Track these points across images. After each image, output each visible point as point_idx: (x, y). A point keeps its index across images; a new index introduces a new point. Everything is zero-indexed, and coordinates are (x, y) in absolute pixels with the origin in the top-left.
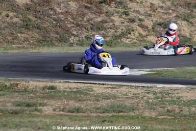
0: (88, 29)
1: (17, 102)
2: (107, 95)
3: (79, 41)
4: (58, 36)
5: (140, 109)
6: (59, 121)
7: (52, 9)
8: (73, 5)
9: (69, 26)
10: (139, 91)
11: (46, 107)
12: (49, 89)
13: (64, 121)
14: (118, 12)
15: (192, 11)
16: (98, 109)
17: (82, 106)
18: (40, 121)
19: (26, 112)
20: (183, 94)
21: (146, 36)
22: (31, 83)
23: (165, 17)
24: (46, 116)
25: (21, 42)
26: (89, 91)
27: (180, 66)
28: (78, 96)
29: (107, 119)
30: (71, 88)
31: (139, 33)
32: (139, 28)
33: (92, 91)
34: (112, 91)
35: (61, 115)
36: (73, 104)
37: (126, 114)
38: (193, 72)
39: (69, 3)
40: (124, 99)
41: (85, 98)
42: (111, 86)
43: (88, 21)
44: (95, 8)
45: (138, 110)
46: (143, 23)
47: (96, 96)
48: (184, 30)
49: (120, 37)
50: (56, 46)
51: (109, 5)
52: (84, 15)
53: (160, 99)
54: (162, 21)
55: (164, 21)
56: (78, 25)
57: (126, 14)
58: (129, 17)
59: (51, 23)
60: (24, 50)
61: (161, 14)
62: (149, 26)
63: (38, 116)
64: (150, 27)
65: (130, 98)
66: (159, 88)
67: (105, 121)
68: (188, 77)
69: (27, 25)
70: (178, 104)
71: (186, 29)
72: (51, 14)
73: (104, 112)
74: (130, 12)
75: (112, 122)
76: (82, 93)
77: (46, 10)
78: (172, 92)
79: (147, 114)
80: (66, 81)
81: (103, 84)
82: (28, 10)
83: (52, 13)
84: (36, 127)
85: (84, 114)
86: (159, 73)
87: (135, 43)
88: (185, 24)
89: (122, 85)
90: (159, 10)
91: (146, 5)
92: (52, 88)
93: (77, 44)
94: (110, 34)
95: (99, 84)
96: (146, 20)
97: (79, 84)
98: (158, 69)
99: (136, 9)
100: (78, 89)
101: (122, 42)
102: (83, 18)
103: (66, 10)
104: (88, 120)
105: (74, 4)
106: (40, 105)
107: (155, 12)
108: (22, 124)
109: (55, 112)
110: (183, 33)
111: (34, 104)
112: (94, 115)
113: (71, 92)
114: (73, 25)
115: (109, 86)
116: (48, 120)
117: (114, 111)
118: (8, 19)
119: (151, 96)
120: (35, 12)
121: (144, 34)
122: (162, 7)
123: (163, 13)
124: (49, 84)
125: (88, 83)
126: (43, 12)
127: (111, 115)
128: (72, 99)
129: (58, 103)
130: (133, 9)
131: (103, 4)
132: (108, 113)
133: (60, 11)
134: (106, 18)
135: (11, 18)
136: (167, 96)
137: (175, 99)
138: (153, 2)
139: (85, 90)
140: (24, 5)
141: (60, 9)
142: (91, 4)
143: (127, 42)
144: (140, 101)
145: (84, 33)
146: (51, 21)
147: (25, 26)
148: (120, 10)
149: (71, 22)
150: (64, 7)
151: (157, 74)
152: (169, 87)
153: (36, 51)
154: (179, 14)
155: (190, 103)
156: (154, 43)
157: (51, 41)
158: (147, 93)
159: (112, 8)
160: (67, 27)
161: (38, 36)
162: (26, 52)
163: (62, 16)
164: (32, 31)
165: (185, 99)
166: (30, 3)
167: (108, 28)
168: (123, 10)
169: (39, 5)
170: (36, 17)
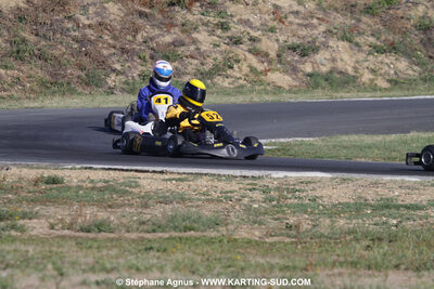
0: (144, 59)
2: (167, 194)
3: (126, 83)
4: (83, 74)
5: (232, 223)
6: (55, 249)
7: (70, 18)
8: (114, 10)
9: (105, 52)
10: (234, 186)
11: (35, 220)
12: (47, 183)
13: (65, 250)
14: (206, 24)
15: (359, 21)
16: (144, 223)
17: (112, 218)
18: (15, 250)
20: (325, 192)
21: (265, 72)
22: (14, 170)
23: (303, 32)
24: (32, 240)
25: (6, 86)
26: (131, 187)
27: (330, 133)
28: (106, 197)
29: (155, 245)
30: (92, 181)
31: (250, 66)
32: (249, 56)
33: (137, 186)
34: (177, 186)
35: (63, 237)
36: (90, 213)
37: (198, 234)
39: (106, 5)
40: (200, 203)
41: (119, 201)
42: (178, 176)
43: (145, 42)
44: (159, 16)
45: (227, 225)
46: (258, 46)
47: (143, 197)
48: (342, 60)
49: (210, 74)
50: (79, 94)
51: (189, 10)
52: (136, 31)
53: (275, 203)
54: (296, 41)
55: (301, 41)
56: (123, 50)
57: (224, 27)
58: (229, 34)
59: (68, 47)
60: (12, 102)
62: (270, 52)
63: (14, 239)
64: (273, 54)
65: (212, 201)
66: (275, 179)
67: (151, 248)
68: (342, 156)
69: (18, 52)
70: (312, 213)
71: (346, 57)
72: (68, 29)
73: (154, 231)
74: (232, 25)
75: (165, 250)
76: (115, 190)
77: (57, 20)
78: (302, 187)
79: (243, 233)
80: (85, 166)
81: (162, 172)
82: (21, 19)
83: (70, 25)
84: (2, 262)
85: (112, 235)
86: (284, 148)
87: (242, 86)
88: (344, 47)
89: (201, 174)
90: (291, 18)
91: (265, 10)
92: (54, 181)
93: (123, 90)
94: (190, 68)
95: (154, 172)
96: (264, 39)
97: (111, 172)
98: (282, 140)
99: (243, 17)
100: (106, 182)
101: (214, 84)
102: (134, 36)
103: (99, 19)
104: (115, 246)
105: (116, 6)
106: (24, 216)
107: (283, 23)
109: (52, 231)
110: (340, 65)
111: (11, 216)
112: (134, 236)
113: (93, 188)
114: (113, 51)
115: (173, 176)
116: (31, 249)
117: (175, 228)
119: (257, 195)
120: (36, 24)
121: (260, 67)
122: (297, 13)
123: (298, 24)
125: (131, 170)
126: (51, 25)
127: (167, 235)
129: (61, 213)
130: (238, 17)
131: (177, 8)
132: (163, 231)
133: (87, 22)
134: (183, 36)
136: (290, 196)
137: (307, 201)
138: (278, 3)
139: (121, 184)
140: (12, 12)
141: (88, 18)
142: (152, 7)
143: (226, 84)
144: (233, 207)
145: (136, 68)
146: (68, 43)
147: (15, 54)
148: (212, 19)
149: (109, 44)
150: (95, 13)
151: (279, 150)
152: (298, 178)
153: (36, 104)
154: (331, 28)
155: (336, 210)
156: (280, 87)
157: (68, 83)
158: (250, 190)
159: (194, 15)
160: (102, 55)
161: (40, 74)
162: (15, 106)
163: (92, 32)
164: (30, 63)
165: (326, 201)
166: (25, 5)
167: (187, 57)
168: (217, 20)
169: (44, 11)
170: (37, 35)
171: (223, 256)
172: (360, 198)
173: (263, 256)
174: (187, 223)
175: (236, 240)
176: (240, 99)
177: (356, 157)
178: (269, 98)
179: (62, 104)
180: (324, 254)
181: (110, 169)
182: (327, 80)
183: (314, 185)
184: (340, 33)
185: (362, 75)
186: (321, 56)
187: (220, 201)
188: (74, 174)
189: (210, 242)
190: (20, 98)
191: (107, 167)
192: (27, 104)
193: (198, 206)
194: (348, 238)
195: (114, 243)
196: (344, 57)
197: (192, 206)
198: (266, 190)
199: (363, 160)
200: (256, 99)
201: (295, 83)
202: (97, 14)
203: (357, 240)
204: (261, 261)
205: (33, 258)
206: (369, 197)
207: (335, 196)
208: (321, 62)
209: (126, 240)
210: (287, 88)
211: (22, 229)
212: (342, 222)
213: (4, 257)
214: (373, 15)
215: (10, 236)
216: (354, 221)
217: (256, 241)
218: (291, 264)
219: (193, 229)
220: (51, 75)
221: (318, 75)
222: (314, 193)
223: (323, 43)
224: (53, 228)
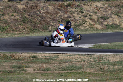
0: (59, 22)
1: (13, 65)
2: (67, 60)
3: (54, 29)
4: (42, 26)
5: (85, 68)
6: (35, 76)
7: (38, 11)
9: (48, 20)
10: (85, 57)
11: (29, 68)
12: (33, 57)
13: (38, 76)
14: (77, 12)
15: (120, 9)
16: (60, 68)
17: (51, 67)
18: (24, 77)
19: (17, 71)
20: (111, 59)
21: (94, 25)
22: (23, 54)
23: (105, 13)
24: (29, 74)
25: (20, 30)
26: (56, 58)
27: (112, 42)
28: (49, 61)
30: (45, 57)
31: (89, 23)
32: (89, 20)
33: (58, 58)
34: (69, 58)
35: (37, 73)
36: (45, 66)
37: (75, 71)
38: (119, 45)
39: (48, 7)
40: (76, 62)
41: (53, 62)
42: (70, 55)
43: (60, 17)
44: (63, 10)
45: (83, 68)
46: (92, 17)
47: (60, 61)
48: (116, 21)
49: (78, 26)
50: (41, 32)
51: (72, 8)
52: (57, 14)
53: (97, 62)
54: (102, 16)
55: (104, 16)
56: (54, 19)
57: (82, 12)
58: (83, 14)
59: (38, 19)
63: (23, 74)
64: (96, 20)
65: (79, 62)
66: (97, 55)
67: (62, 75)
68: (116, 48)
69: (24, 20)
70: (108, 64)
72: (38, 14)
73: (63, 70)
74: (84, 11)
75: (66, 76)
76: (52, 59)
77: (35, 11)
78: (105, 57)
79: (88, 71)
81: (65, 54)
82: (24, 11)
83: (38, 13)
84: (20, 80)
85: (51, 72)
86: (99, 46)
87: (87, 29)
88: (116, 17)
89: (76, 54)
90: (101, 9)
91: (93, 7)
92: (34, 57)
94: (72, 24)
95: (63, 54)
96: (93, 15)
97: (51, 54)
98: (99, 44)
100: (49, 57)
101: (79, 28)
102: (57, 15)
103: (47, 11)
104: (52, 75)
105: (51, 7)
106: (26, 67)
107: (99, 11)
108: (13, 79)
109: (34, 71)
110: (115, 22)
111: (23, 67)
112: (57, 72)
113: (46, 59)
114: (51, 20)
115: (68, 55)
116: (28, 76)
118: (13, 17)
119: (92, 60)
120: (29, 12)
121: (92, 23)
122: (103, 8)
123: (103, 11)
125: (56, 53)
126: (33, 13)
127: (67, 72)
128: (45, 63)
130: (86, 9)
131: (68, 7)
132: (65, 70)
133: (43, 12)
134: (70, 15)
135: (15, 17)
136: (101, 60)
137: (106, 61)
138: (97, 5)
139: (54, 57)
140: (22, 9)
141: (44, 10)
142: (61, 7)
143: (83, 28)
144: (85, 63)
145: (57, 24)
148: (78, 10)
149: (49, 18)
152: (103, 55)
153: (29, 35)
154: (112, 12)
155: (114, 64)
156: (98, 29)
157: (38, 29)
158: (90, 58)
159: (73, 9)
160: (48, 21)
162: (23, 36)
163: (45, 14)
164: (27, 23)
165: (112, 61)
166: (26, 7)
167: (71, 21)
168: (80, 10)
169: (31, 9)
170: (29, 16)
171: (83, 77)
173: (94, 77)
174: (72, 68)
175: (86, 73)
176: (87, 33)
177: (120, 48)
178: (95, 32)
180: (111, 76)
181: (50, 53)
182: (111, 27)
183: (108, 57)
184: (115, 13)
185: (121, 25)
186: (110, 20)
188: (40, 55)
189: (79, 73)
190: (24, 34)
191: (49, 52)
192: (27, 35)
193: (75, 63)
194: (118, 72)
195: (52, 74)
196: (116, 20)
197: (74, 63)
198: (94, 58)
200: (91, 32)
201: (102, 28)
202: (46, 9)
203: (121, 72)
204: (94, 78)
205: (29, 79)
207: (114, 59)
208: (110, 21)
209: (55, 73)
210: (100, 29)
211: (26, 71)
212: (116, 67)
213: (21, 79)
215: (22, 73)
216: (120, 67)
217: (92, 73)
218: (102, 79)
220: (33, 27)
221: (109, 25)
222: (108, 59)
223: (110, 16)
224: (34, 70)
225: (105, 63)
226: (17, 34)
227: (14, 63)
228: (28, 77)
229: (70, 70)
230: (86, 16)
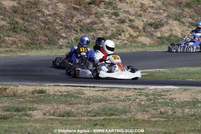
0: (77, 31)
1: (6, 106)
2: (99, 98)
3: (68, 43)
4: (47, 39)
5: (133, 112)
6: (49, 125)
7: (39, 11)
8: (61, 7)
9: (57, 28)
10: (131, 93)
11: (35, 111)
12: (38, 93)
14: (107, 13)
15: (183, 10)
16: (89, 112)
17: (73, 110)
18: (30, 126)
19: (16, 117)
20: (176, 96)
21: (137, 37)
22: (20, 87)
23: (156, 17)
24: (36, 121)
25: (8, 45)
26: (80, 94)
27: (173, 67)
28: (68, 99)
29: (98, 123)
30: (60, 92)
31: (130, 34)
32: (129, 29)
33: (83, 94)
34: (103, 94)
35: (52, 119)
36: (63, 108)
37: (118, 117)
38: (186, 73)
39: (57, 4)
40: (115, 102)
41: (75, 101)
42: (103, 89)
43: (77, 23)
44: (84, 10)
45: (131, 112)
46: (133, 24)
47: (87, 99)
48: (175, 30)
49: (110, 38)
50: (45, 49)
51: (99, 6)
52: (73, 17)
53: (152, 101)
54: (153, 21)
55: (155, 21)
56: (66, 27)
57: (116, 14)
58: (119, 18)
59: (39, 25)
60: (12, 53)
61: (151, 14)
62: (139, 27)
63: (28, 121)
64: (141, 28)
65: (121, 100)
66: (151, 90)
67: (97, 124)
68: (181, 78)
69: (14, 28)
70: (171, 106)
71: (177, 29)
72: (39, 17)
73: (95, 116)
74: (120, 13)
75: (103, 125)
76: (72, 96)
77: (33, 12)
78: (165, 93)
79: (139, 116)
80: (55, 84)
81: (94, 87)
82: (15, 12)
83: (40, 15)
85: (75, 118)
86: (150, 74)
87: (126, 44)
88: (176, 24)
89: (113, 88)
90: (150, 10)
91: (136, 6)
92: (42, 92)
93: (67, 47)
94: (100, 35)
95: (90, 87)
96: (136, 20)
97: (69, 87)
98: (149, 70)
99: (126, 9)
100: (67, 92)
102: (72, 20)
103: (54, 11)
104: (79, 124)
105: (62, 5)
106: (30, 109)
107: (146, 12)
108: (12, 129)
109: (45, 117)
110: (174, 33)
111: (24, 109)
112: (86, 118)
113: (61, 95)
114: (61, 27)
115: (99, 89)
116: (38, 125)
117: (106, 114)
119: (143, 97)
120: (23, 14)
121: (135, 34)
122: (152, 7)
123: (153, 13)
124: (39, 88)
125: (78, 86)
126: (30, 15)
127: (102, 118)
128: (61, 102)
129: (48, 108)
130: (123, 9)
131: (93, 5)
132: (99, 116)
133: (48, 13)
134: (96, 19)
136: (159, 98)
137: (168, 100)
138: (143, 2)
140: (11, 8)
141: (49, 11)
142: (80, 5)
143: (118, 43)
144: (132, 104)
145: (73, 35)
146: (39, 24)
147: (13, 30)
148: (110, 11)
149: (59, 24)
150: (52, 8)
151: (149, 76)
152: (162, 89)
154: (170, 14)
155: (183, 105)
156: (145, 44)
157: (40, 44)
158: (139, 95)
159: (101, 9)
161: (25, 39)
162: (14, 55)
163: (51, 18)
164: (20, 34)
165: (178, 100)
166: (17, 5)
167: (98, 30)
168: (113, 11)
169: (27, 8)
170: (23, 20)
172: (195, 98)
174: (112, 112)
175: (137, 120)
177: (187, 78)
178: (140, 50)
179: (37, 54)
181: (68, 86)
182: (168, 40)
183: (170, 92)
184: (174, 17)
186: (165, 28)
187: (124, 101)
189: (125, 121)
190: (16, 52)
191: (66, 85)
192: (20, 54)
194: (192, 118)
198: (147, 95)
199: (191, 80)
200: (134, 50)
201: (152, 42)
202: (53, 9)
205: (40, 130)
206: (199, 98)
207: (182, 98)
208: (165, 31)
210: (149, 45)
211: (30, 116)
214: (190, 8)
216: (193, 110)
217: (147, 121)
219: (115, 115)
220: (31, 39)
221: (164, 38)
222: (172, 97)
223: (166, 22)
224: (45, 115)
225: (166, 104)
226: (3, 52)
227: (7, 103)
228: (38, 127)
229: (108, 116)
230: (123, 22)
